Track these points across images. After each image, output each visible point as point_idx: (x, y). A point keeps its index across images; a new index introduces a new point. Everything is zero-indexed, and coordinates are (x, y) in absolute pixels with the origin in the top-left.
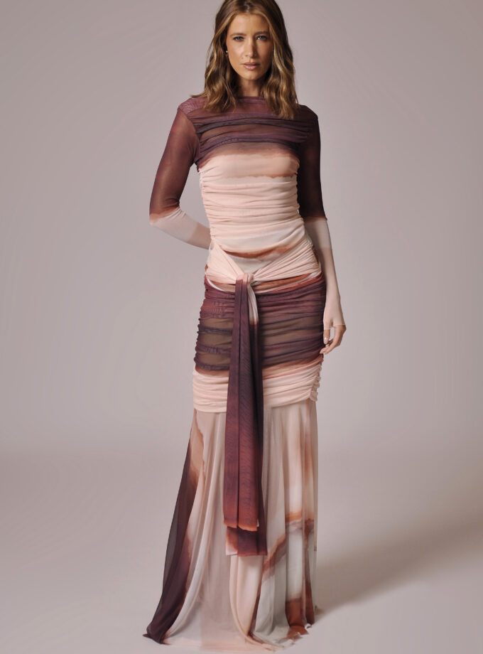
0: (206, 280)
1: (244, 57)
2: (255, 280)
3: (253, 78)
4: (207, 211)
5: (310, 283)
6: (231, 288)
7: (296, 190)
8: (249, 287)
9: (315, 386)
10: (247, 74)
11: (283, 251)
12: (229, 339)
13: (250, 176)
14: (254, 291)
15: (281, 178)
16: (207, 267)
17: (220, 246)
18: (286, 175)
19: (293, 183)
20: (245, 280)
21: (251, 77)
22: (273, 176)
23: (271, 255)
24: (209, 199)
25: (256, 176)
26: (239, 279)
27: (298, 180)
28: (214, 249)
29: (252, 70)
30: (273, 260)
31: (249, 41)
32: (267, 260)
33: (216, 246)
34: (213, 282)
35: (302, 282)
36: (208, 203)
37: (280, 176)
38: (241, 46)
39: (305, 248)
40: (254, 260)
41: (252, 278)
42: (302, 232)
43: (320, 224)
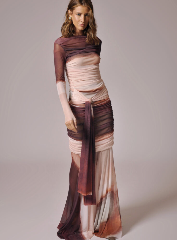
2: (93, 101)
3: (82, 30)
14: (92, 105)
17: (77, 90)
20: (90, 101)
21: (82, 29)
26: (87, 101)
29: (82, 27)
31: (82, 16)
32: (96, 93)
40: (91, 93)
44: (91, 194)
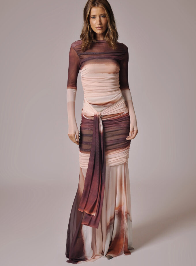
0: (82, 115)
1: (96, 24)
2: (102, 115)
3: (100, 33)
4: (83, 87)
5: (124, 116)
6: (92, 118)
7: (119, 79)
8: (99, 117)
9: (127, 157)
10: (98, 31)
11: (113, 103)
12: (91, 138)
13: (100, 73)
14: (101, 119)
15: (113, 74)
16: (82, 110)
17: (88, 101)
18: (115, 73)
19: (118, 76)
20: (98, 115)
22: (109, 73)
23: (108, 104)
24: (84, 82)
25: (102, 73)
26: (96, 114)
27: (120, 75)
28: (85, 103)
29: (100, 30)
30: (109, 106)
31: (98, 18)
32: (107, 106)
33: (86, 101)
34: (85, 116)
35: (121, 115)
36: (84, 84)
37: (112, 73)
38: (94, 20)
39: (122, 102)
40: (101, 106)
41: (101, 114)
42: (120, 95)
43: (127, 91)
44: (95, 215)
